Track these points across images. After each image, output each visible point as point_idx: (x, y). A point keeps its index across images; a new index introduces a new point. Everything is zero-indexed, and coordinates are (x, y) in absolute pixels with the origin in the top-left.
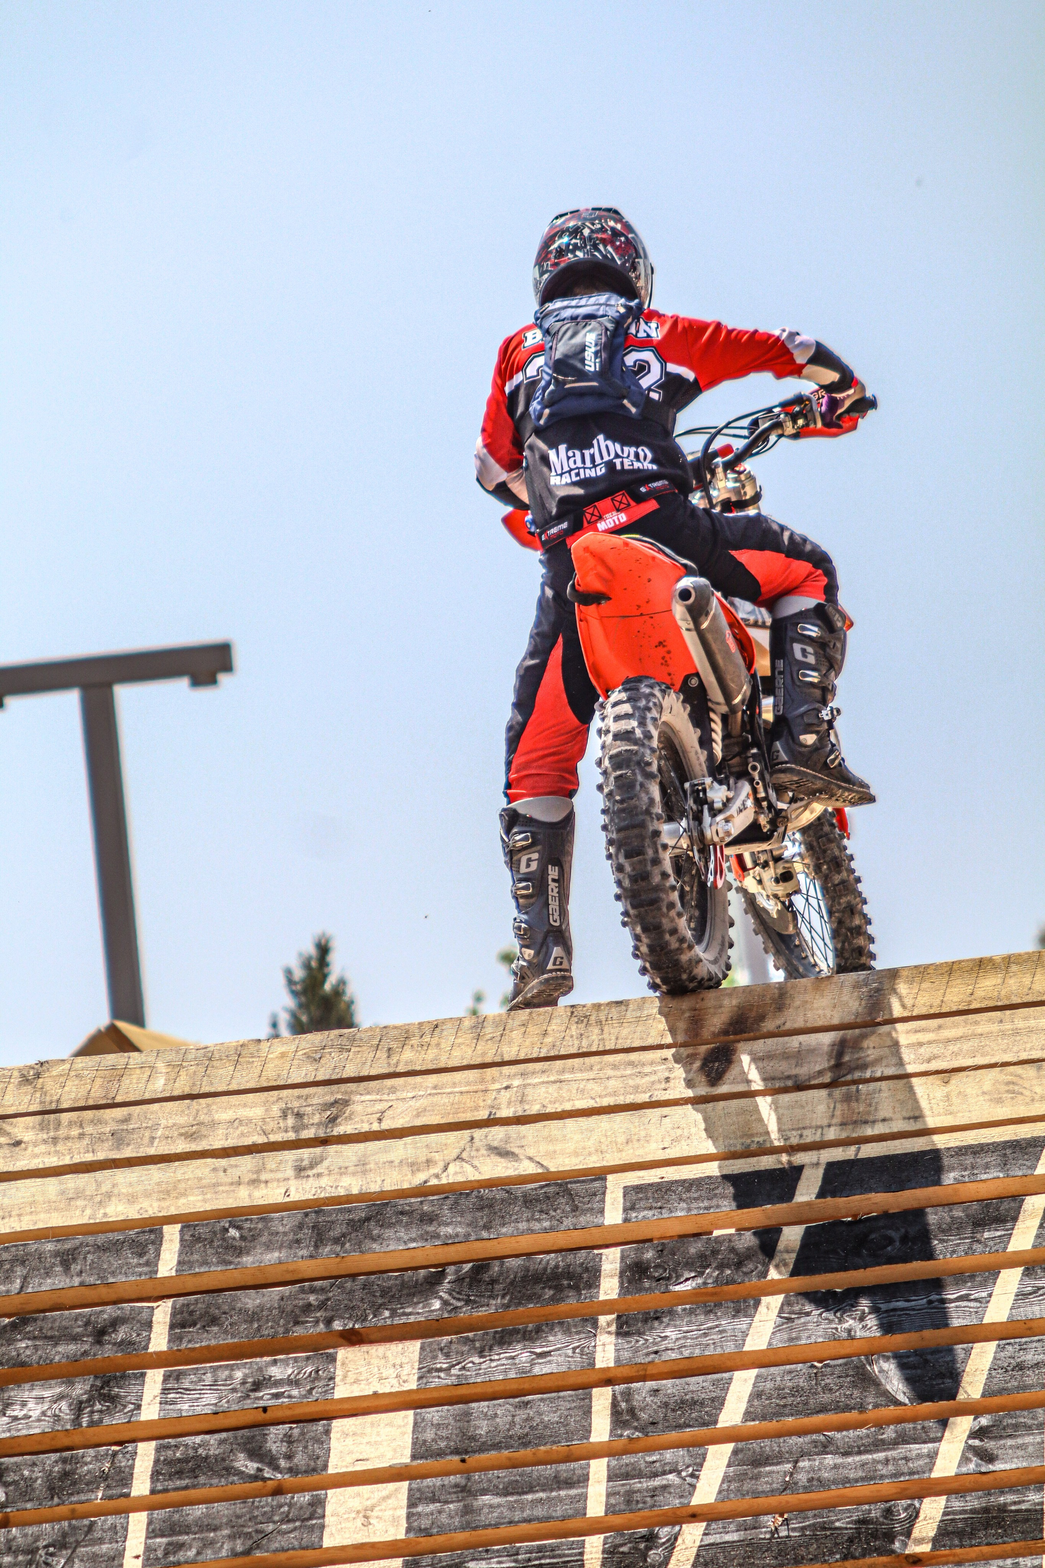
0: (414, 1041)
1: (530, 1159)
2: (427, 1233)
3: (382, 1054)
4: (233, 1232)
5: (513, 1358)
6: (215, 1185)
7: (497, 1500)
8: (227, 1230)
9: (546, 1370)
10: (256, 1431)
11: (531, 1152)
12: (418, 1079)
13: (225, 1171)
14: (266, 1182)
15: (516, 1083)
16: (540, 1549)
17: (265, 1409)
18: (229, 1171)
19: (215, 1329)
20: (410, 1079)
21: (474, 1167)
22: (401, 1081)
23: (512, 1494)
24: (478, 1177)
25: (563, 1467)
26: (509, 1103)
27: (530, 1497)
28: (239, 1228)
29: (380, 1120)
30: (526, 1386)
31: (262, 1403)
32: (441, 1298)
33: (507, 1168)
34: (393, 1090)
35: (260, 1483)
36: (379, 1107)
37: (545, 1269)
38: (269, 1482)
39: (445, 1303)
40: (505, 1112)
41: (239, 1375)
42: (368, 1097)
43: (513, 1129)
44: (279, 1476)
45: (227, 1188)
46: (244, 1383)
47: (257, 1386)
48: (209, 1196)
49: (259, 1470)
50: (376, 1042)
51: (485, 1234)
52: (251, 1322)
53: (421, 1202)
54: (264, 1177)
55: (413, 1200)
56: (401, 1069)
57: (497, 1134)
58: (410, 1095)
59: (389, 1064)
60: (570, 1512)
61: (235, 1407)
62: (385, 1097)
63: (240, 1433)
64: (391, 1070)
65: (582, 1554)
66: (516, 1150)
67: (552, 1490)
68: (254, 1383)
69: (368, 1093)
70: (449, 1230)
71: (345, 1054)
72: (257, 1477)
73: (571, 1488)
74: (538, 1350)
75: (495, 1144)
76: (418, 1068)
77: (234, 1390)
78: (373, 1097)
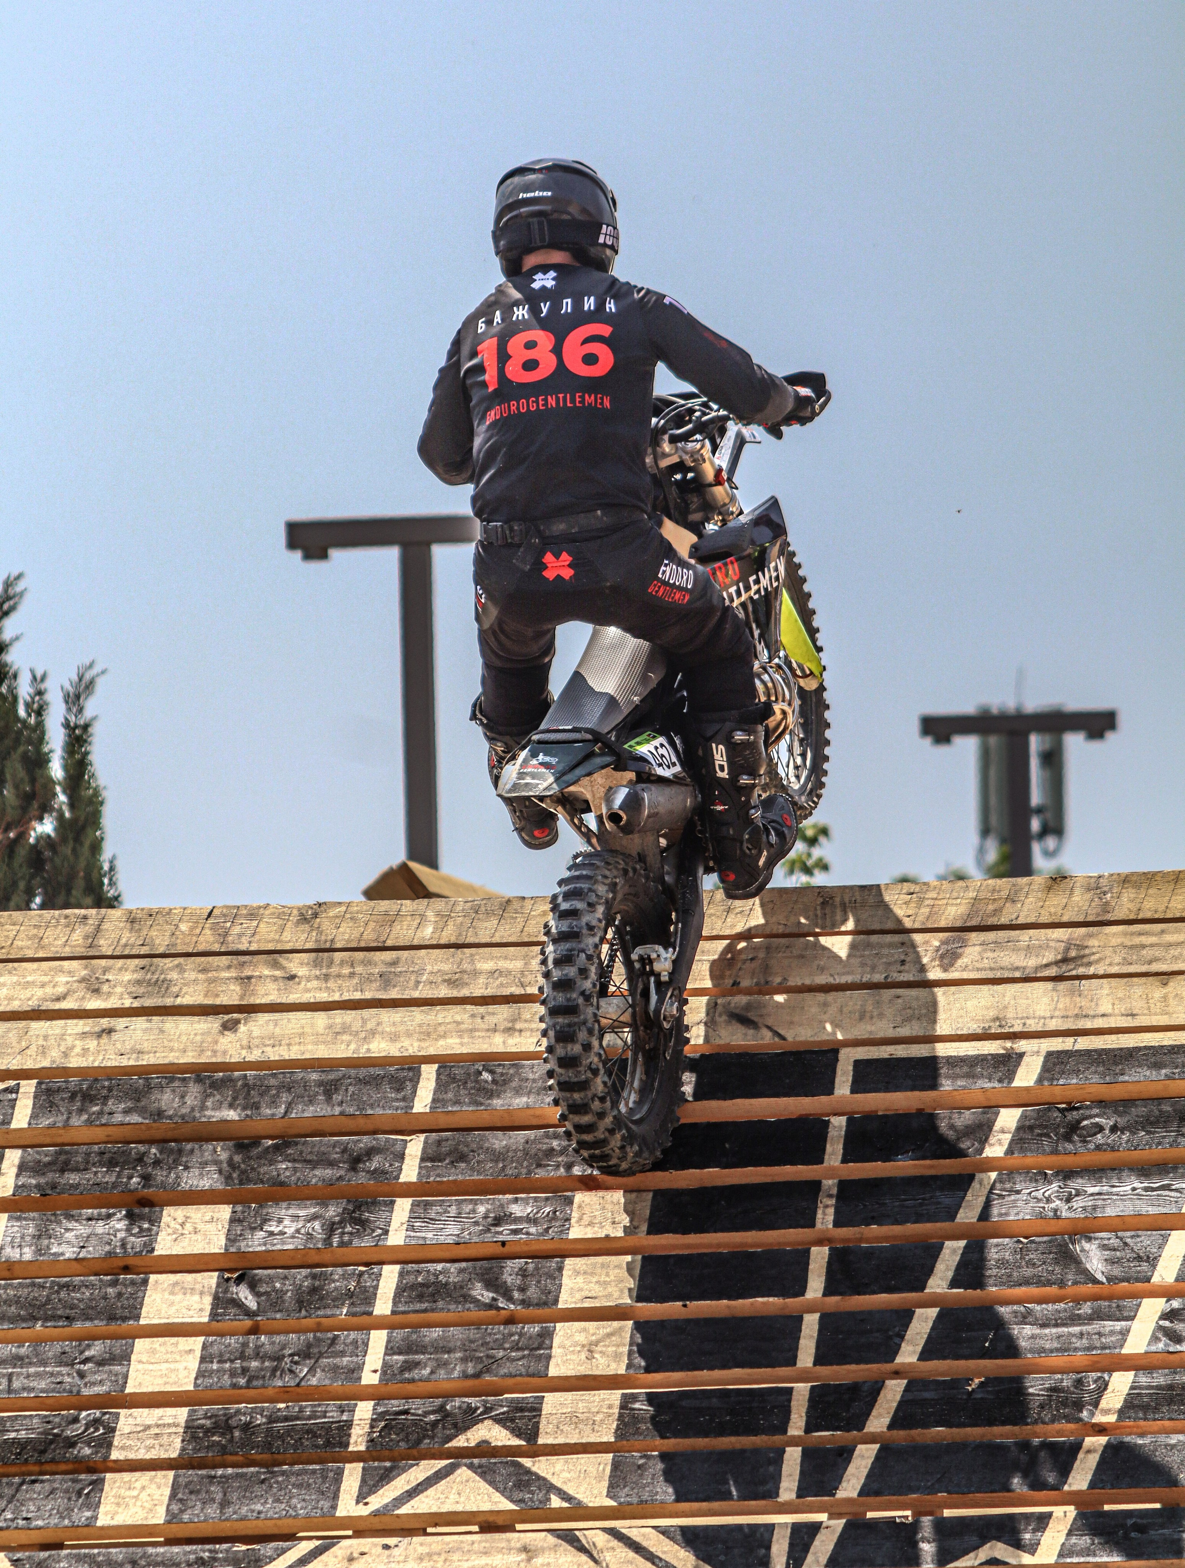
1: (769, 1027)
4: (486, 1076)
6: (471, 1030)
8: (480, 1073)
10: (494, 1263)
11: (769, 1021)
13: (482, 1018)
14: (521, 1031)
15: (761, 955)
17: (504, 1243)
18: (487, 1018)
19: (463, 1165)
21: (716, 1031)
24: (718, 1041)
26: (753, 974)
28: (492, 1072)
31: (501, 1238)
33: (746, 1035)
35: (494, 1312)
38: (502, 1312)
40: (749, 982)
41: (482, 1209)
43: (754, 998)
44: (512, 1307)
45: (483, 1034)
46: (486, 1217)
47: (498, 1221)
48: (466, 1040)
49: (494, 1299)
52: (497, 1161)
54: (518, 1026)
57: (739, 1002)
61: (475, 1239)
63: (479, 1264)
65: (790, 1399)
66: (757, 1019)
68: (495, 1218)
70: (688, 1089)
72: (492, 1306)
75: (737, 1011)
77: (476, 1223)
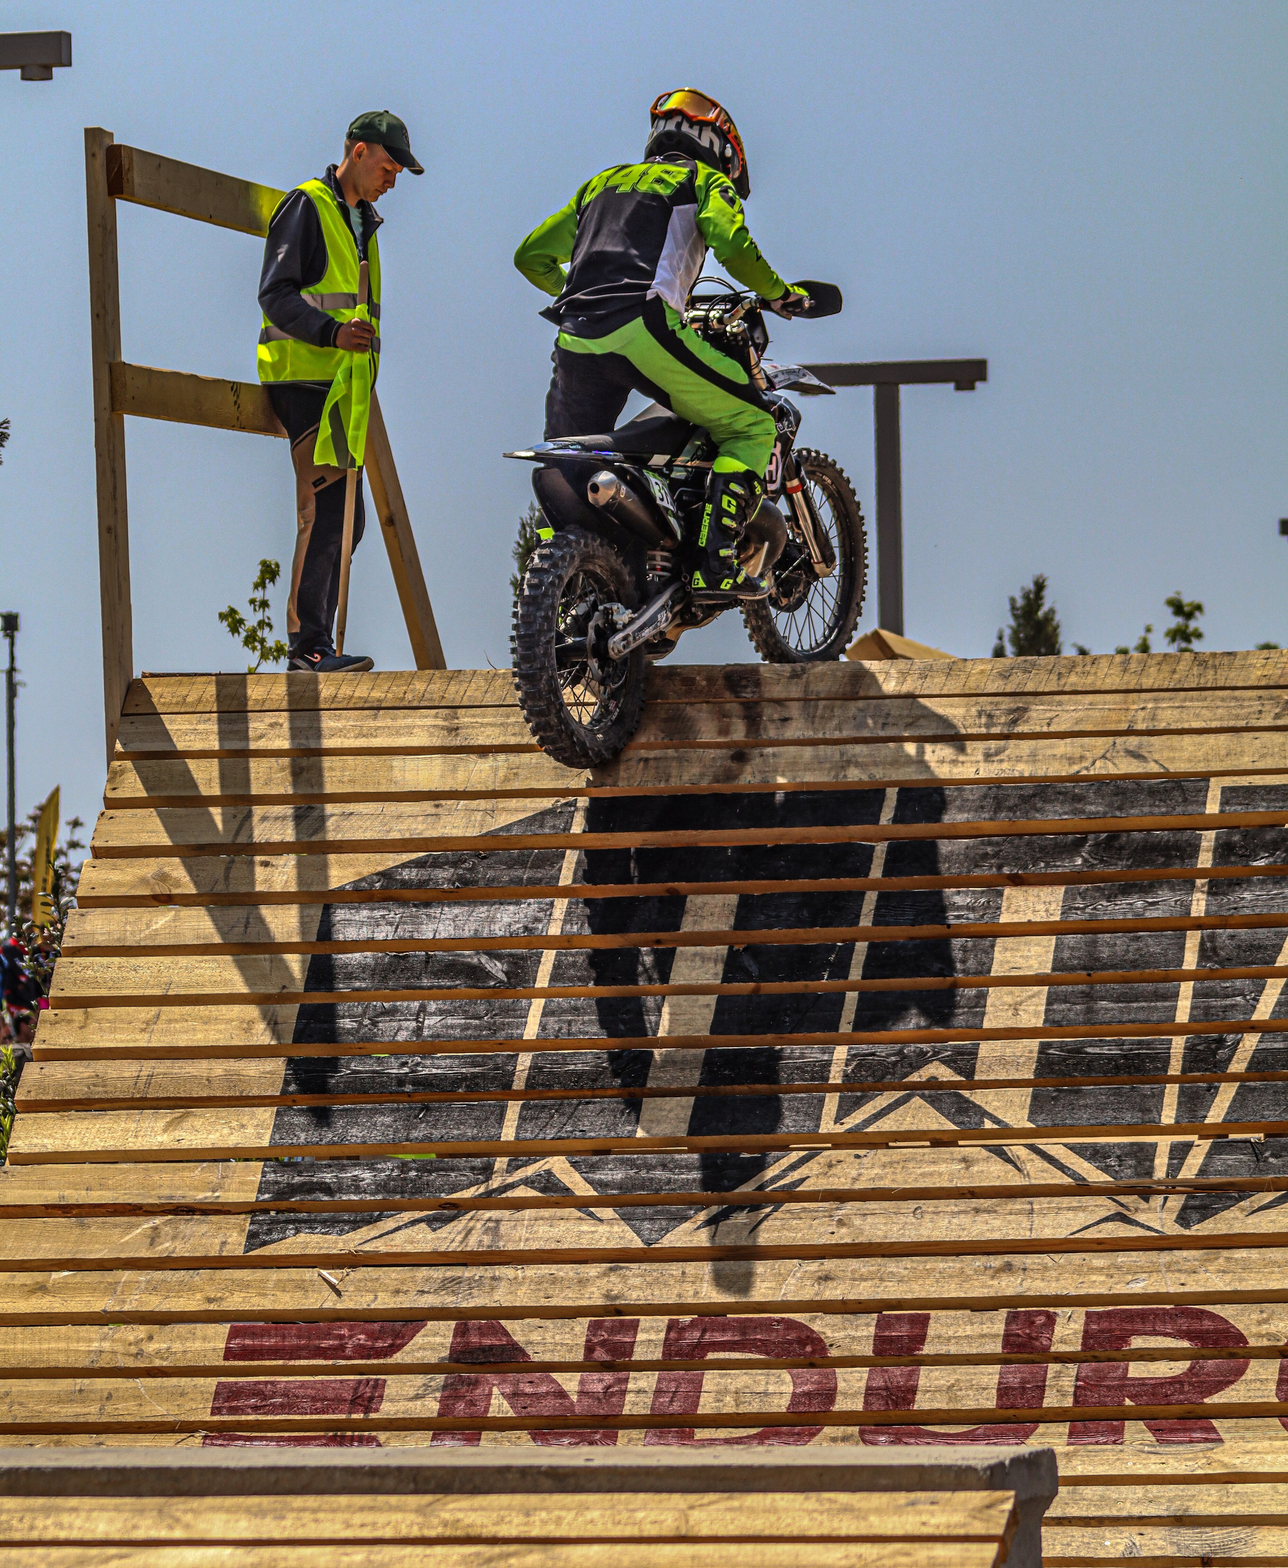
0: (1079, 669)
1: (1156, 761)
2: (1076, 809)
3: (1054, 677)
4: (936, 797)
5: (1131, 904)
7: (1112, 1005)
8: (931, 795)
9: (1155, 914)
11: (1156, 757)
12: (1079, 697)
13: (933, 752)
14: (963, 763)
15: (1150, 705)
16: (1140, 1043)
18: (936, 752)
20: (1073, 697)
21: (1114, 764)
22: (1066, 697)
23: (1122, 1002)
24: (1116, 772)
25: (1161, 985)
26: (1144, 720)
27: (1135, 1005)
29: (1049, 725)
30: (1140, 925)
32: (1082, 857)
34: (1060, 703)
36: (1048, 715)
37: (1160, 842)
39: (1085, 860)
40: (1141, 726)
42: (1041, 707)
43: (1145, 738)
49: (941, 969)
50: (1050, 667)
51: (1118, 813)
53: (1074, 786)
54: (961, 758)
55: (1068, 784)
56: (1067, 688)
57: (1133, 741)
58: (1072, 708)
59: (1058, 684)
60: (1163, 1018)
62: (1054, 708)
64: (1060, 689)
65: (1169, 1049)
66: (1146, 755)
67: (1152, 1001)
69: (1042, 704)
70: (1093, 808)
71: (1028, 675)
72: (939, 974)
73: (1166, 1001)
74: (1150, 900)
75: (1131, 748)
76: (1080, 689)
78: (1045, 707)
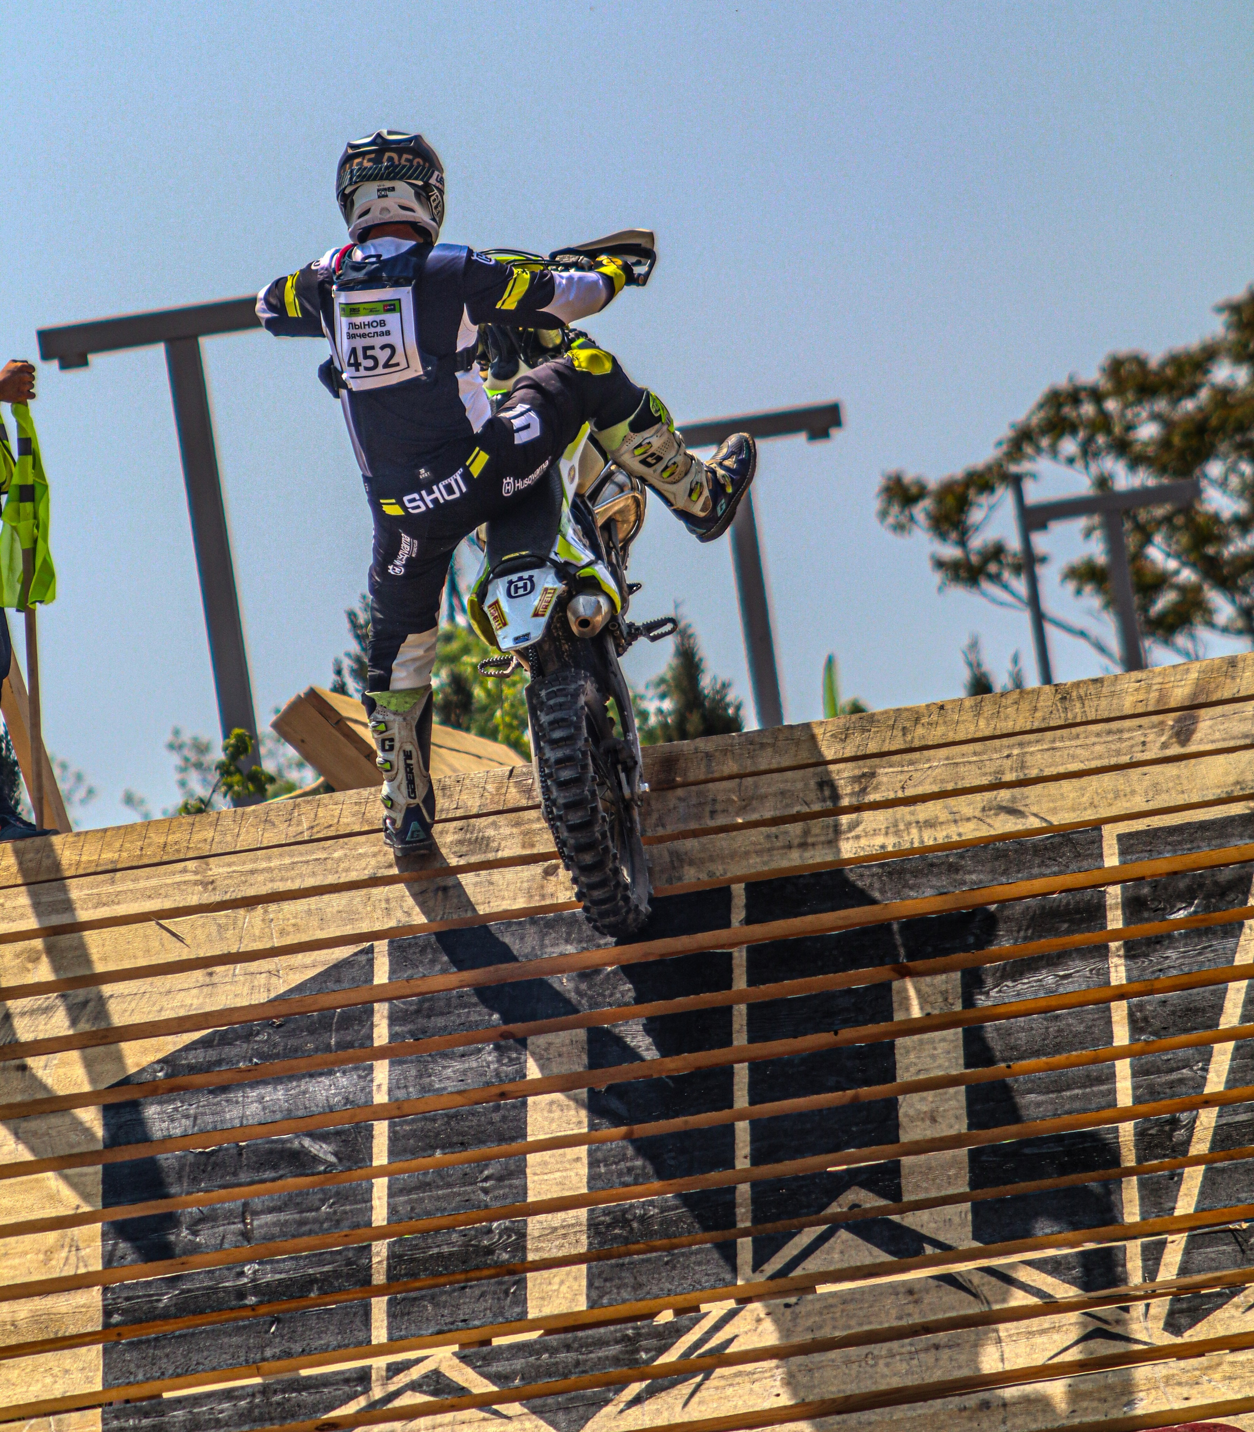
0: (924, 720)
1: (1036, 815)
2: (955, 880)
3: (898, 733)
4: (790, 888)
5: (1040, 981)
6: (770, 849)
7: (1041, 1098)
8: (785, 886)
9: (1070, 989)
11: (1035, 809)
12: (932, 752)
13: (777, 837)
14: (813, 845)
15: (1016, 752)
17: (836, 1032)
18: (780, 836)
20: (925, 753)
21: (988, 824)
22: (917, 754)
23: (1052, 1092)
24: (993, 833)
25: (1093, 1067)
26: (1012, 769)
27: (1068, 1093)
29: (903, 788)
30: (1054, 1003)
32: (973, 934)
33: (1016, 824)
34: (911, 763)
35: (840, 1094)
36: (901, 778)
37: (1059, 906)
38: (848, 1092)
39: (977, 938)
40: (1009, 777)
42: (891, 770)
43: (1017, 791)
45: (780, 851)
46: (816, 1012)
47: (827, 1014)
48: (766, 859)
49: (838, 1083)
50: (891, 722)
51: (1004, 880)
53: (947, 856)
54: (810, 840)
55: (940, 854)
56: (917, 744)
57: (1004, 795)
58: (927, 766)
59: (905, 741)
60: (1103, 1104)
62: (906, 769)
64: (908, 746)
65: (1118, 1138)
66: (1022, 809)
67: (1085, 1087)
68: (824, 1012)
69: (891, 766)
70: (973, 877)
71: (867, 734)
72: (837, 1088)
73: (1103, 1084)
74: (1061, 973)
75: (1004, 804)
76: (930, 743)
77: (808, 1019)
78: (895, 769)
